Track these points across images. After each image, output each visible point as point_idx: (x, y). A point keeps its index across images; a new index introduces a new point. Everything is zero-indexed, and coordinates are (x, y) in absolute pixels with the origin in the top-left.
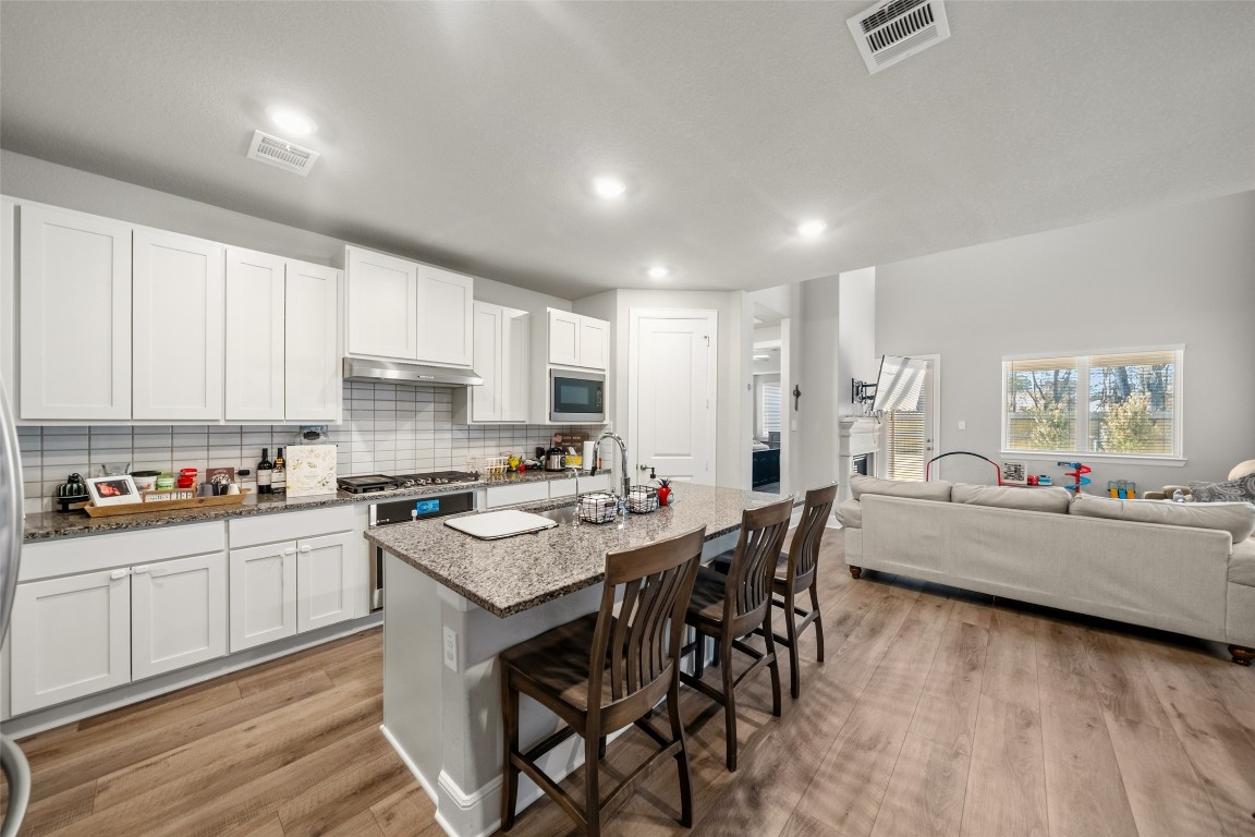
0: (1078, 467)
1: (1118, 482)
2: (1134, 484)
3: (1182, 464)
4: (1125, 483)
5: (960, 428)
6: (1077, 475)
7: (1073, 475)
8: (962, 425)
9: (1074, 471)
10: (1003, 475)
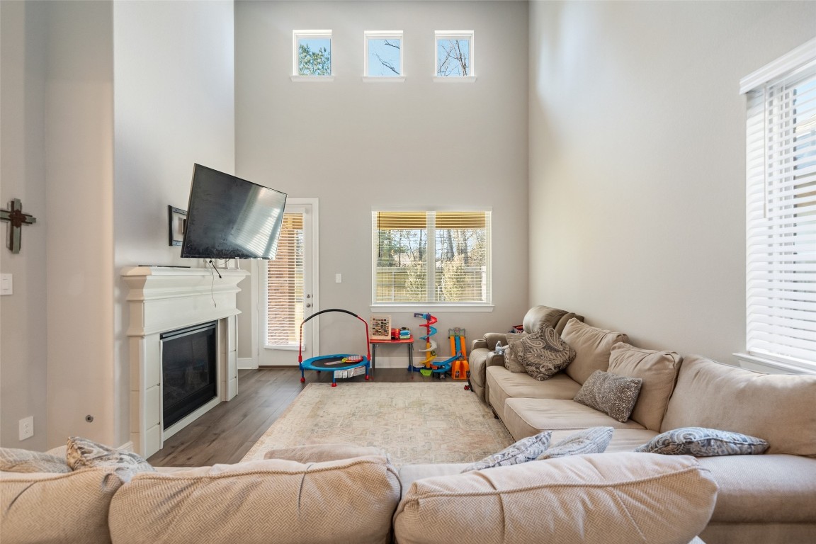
0: (429, 317)
1: (455, 330)
2: (464, 330)
3: (491, 310)
4: (459, 330)
5: (337, 282)
6: (427, 326)
7: (425, 326)
8: (338, 278)
9: (425, 322)
10: (371, 331)
